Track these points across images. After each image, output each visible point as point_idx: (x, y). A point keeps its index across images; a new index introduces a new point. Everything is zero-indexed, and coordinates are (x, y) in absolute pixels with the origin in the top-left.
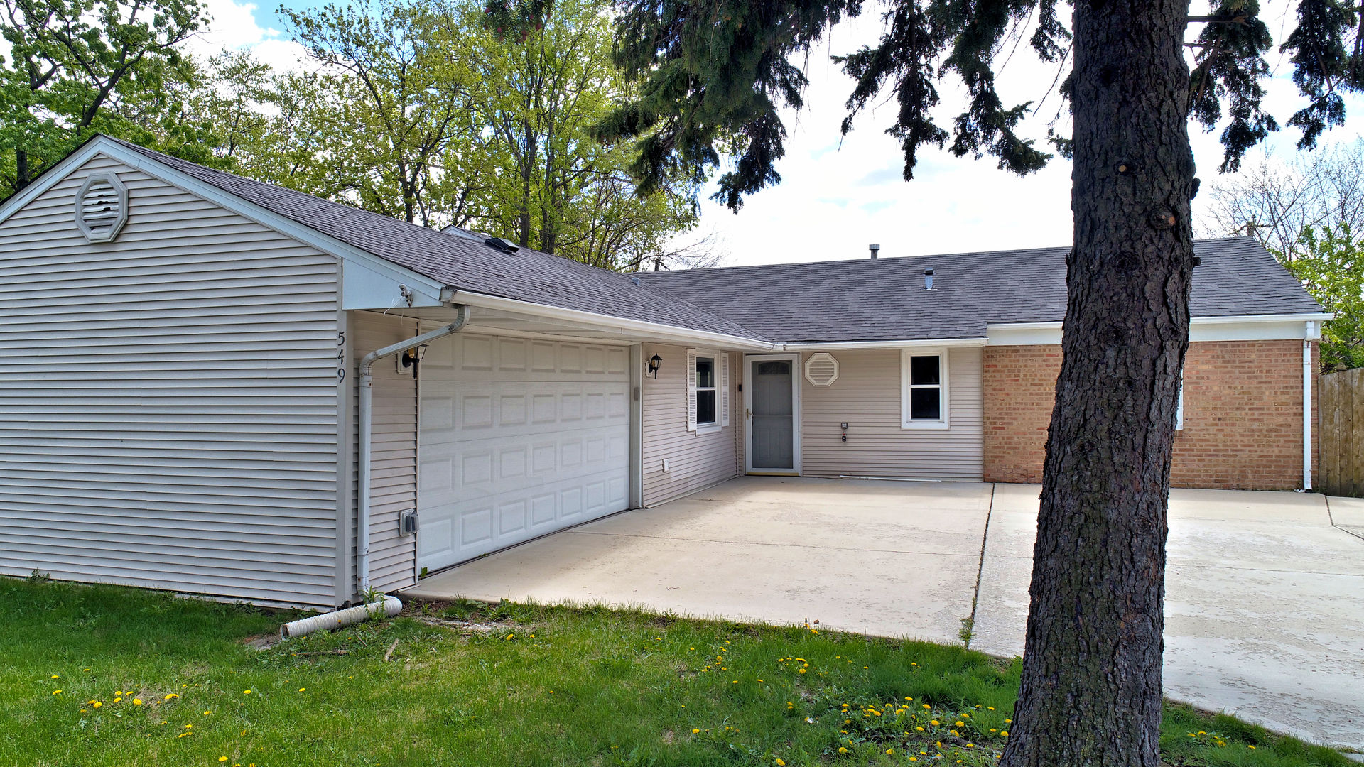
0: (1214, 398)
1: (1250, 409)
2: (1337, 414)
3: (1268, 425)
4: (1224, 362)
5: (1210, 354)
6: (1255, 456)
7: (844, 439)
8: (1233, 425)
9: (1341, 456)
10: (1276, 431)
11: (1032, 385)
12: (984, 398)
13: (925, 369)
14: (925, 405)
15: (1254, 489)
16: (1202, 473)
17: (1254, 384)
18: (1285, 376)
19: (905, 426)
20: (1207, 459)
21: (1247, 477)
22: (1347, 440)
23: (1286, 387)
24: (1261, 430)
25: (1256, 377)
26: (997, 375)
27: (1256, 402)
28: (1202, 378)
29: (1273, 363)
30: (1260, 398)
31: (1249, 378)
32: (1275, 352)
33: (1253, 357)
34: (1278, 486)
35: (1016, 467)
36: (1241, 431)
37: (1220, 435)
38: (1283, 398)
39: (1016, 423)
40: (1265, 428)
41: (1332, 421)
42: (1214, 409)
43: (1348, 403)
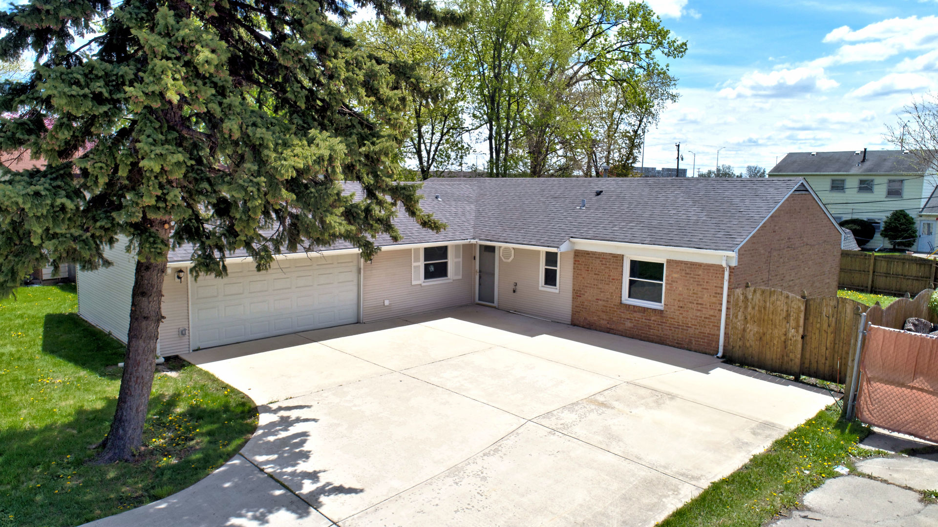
0: (679, 294)
1: (697, 304)
2: (740, 314)
3: (705, 314)
4: (686, 274)
5: (679, 268)
6: (697, 332)
7: (514, 291)
8: (687, 311)
9: (740, 339)
10: (709, 318)
11: (595, 274)
12: (575, 278)
13: (551, 258)
14: (550, 278)
15: (695, 351)
16: (671, 337)
17: (700, 289)
18: (716, 287)
19: (541, 289)
20: (673, 329)
21: (692, 343)
22: (744, 330)
23: (716, 293)
24: (701, 317)
25: (701, 285)
26: (579, 266)
27: (700, 300)
28: (674, 282)
29: (710, 277)
30: (702, 298)
31: (698, 285)
32: (712, 271)
33: (700, 272)
34: (707, 351)
35: (585, 319)
36: (691, 316)
37: (681, 316)
38: (714, 300)
39: (586, 294)
40: (703, 316)
41: (736, 317)
42: (679, 301)
43: (746, 307)
